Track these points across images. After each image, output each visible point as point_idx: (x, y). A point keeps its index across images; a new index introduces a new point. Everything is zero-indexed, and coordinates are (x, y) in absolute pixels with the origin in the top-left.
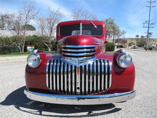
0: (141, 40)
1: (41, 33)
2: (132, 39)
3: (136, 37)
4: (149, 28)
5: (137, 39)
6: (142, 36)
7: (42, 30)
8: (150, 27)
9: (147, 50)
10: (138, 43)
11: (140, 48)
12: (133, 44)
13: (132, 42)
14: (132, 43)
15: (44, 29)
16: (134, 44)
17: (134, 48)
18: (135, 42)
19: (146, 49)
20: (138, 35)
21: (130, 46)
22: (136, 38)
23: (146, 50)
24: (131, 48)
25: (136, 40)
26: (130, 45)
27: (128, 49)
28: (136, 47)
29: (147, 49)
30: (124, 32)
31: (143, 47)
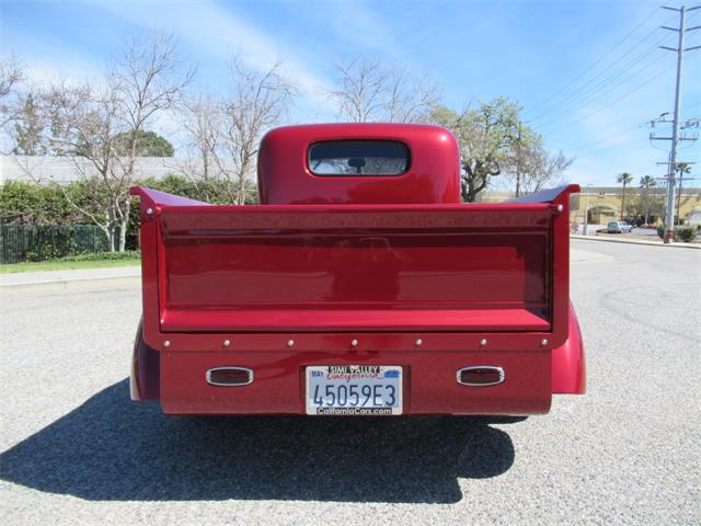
0: (644, 198)
1: (200, 169)
2: (603, 191)
3: (620, 180)
4: (674, 144)
5: (623, 193)
6: (647, 177)
7: (205, 156)
8: (681, 139)
9: (671, 240)
10: (629, 209)
11: (637, 230)
12: (607, 214)
13: (600, 204)
14: (601, 208)
15: (212, 150)
16: (612, 214)
17: (610, 232)
18: (614, 204)
19: (663, 235)
20: (625, 176)
21: (590, 221)
22: (621, 185)
23: (666, 241)
24: (598, 231)
25: (619, 197)
26: (593, 219)
27: (584, 234)
28: (621, 226)
29: (669, 236)
31: (649, 228)
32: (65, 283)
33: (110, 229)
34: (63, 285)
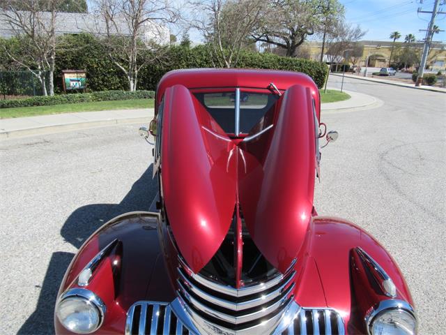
0: (406, 51)
1: (104, 31)
2: (379, 44)
3: (392, 37)
4: (433, 17)
5: (393, 47)
6: (410, 35)
7: (107, 22)
8: (438, 13)
9: (420, 84)
10: (395, 58)
11: (399, 74)
12: (380, 60)
13: (376, 53)
14: (377, 56)
15: (111, 19)
16: (384, 61)
17: (381, 75)
18: (386, 54)
19: (416, 80)
20: (396, 33)
21: (370, 65)
22: (392, 40)
23: (417, 85)
24: (374, 74)
25: (390, 49)
26: (371, 63)
27: (365, 76)
28: (389, 71)
29: (419, 82)
30: (358, 31)
31: (407, 72)
32: (7, 133)
33: (42, 77)
34: (6, 135)
